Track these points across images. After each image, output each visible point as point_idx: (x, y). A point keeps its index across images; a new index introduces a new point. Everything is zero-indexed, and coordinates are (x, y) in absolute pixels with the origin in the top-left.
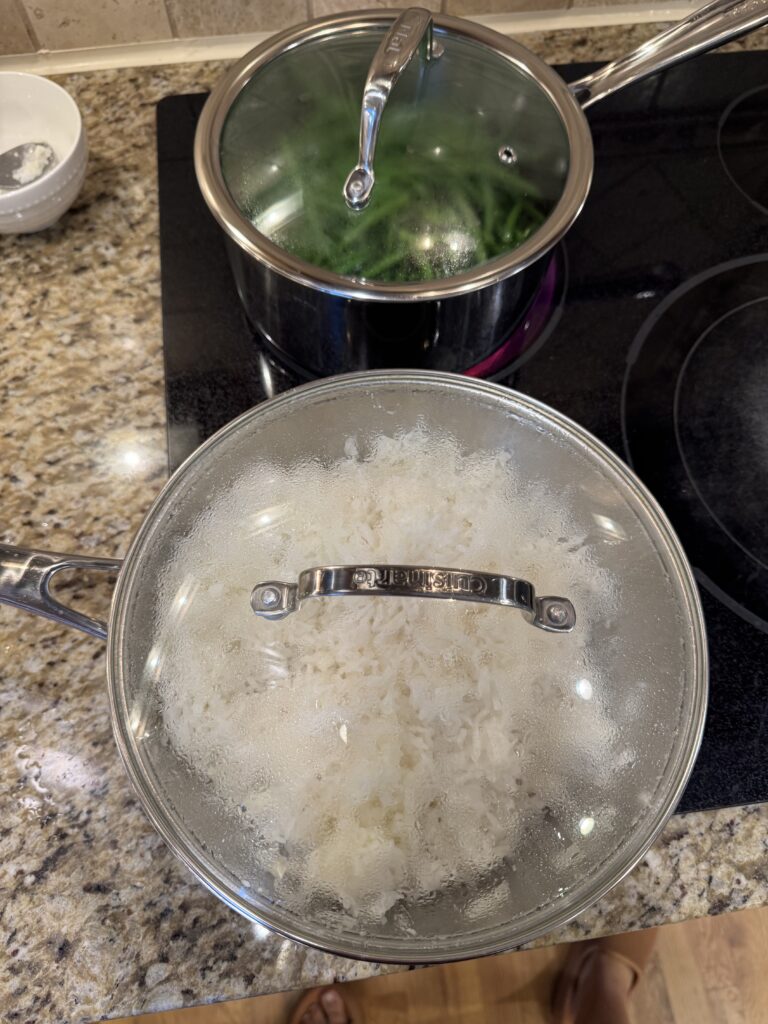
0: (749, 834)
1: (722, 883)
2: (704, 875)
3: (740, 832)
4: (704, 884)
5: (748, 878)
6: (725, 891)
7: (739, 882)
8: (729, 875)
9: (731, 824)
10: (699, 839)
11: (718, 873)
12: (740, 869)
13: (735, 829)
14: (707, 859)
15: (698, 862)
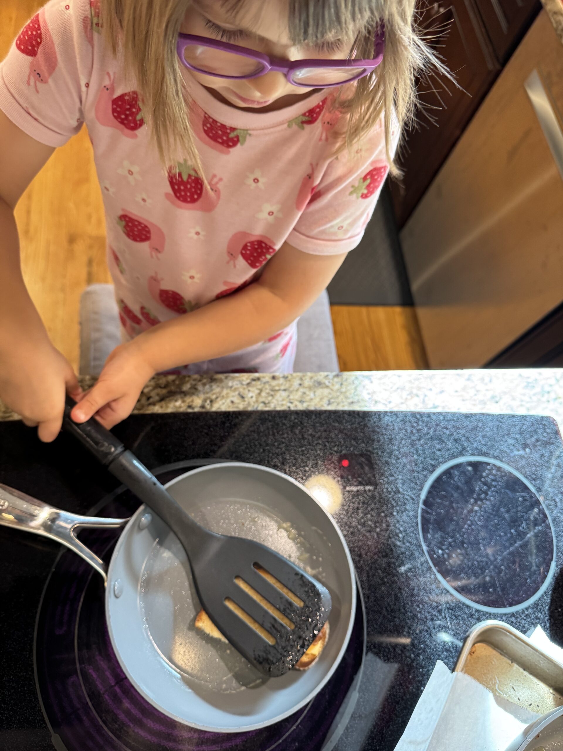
0: (321, 399)
1: (337, 382)
2: (344, 386)
3: (325, 401)
4: (344, 383)
5: (325, 384)
6: (336, 380)
7: (329, 382)
8: (333, 385)
9: (329, 404)
10: (344, 400)
11: (337, 386)
12: (327, 387)
13: (327, 402)
14: (341, 393)
15: (345, 392)
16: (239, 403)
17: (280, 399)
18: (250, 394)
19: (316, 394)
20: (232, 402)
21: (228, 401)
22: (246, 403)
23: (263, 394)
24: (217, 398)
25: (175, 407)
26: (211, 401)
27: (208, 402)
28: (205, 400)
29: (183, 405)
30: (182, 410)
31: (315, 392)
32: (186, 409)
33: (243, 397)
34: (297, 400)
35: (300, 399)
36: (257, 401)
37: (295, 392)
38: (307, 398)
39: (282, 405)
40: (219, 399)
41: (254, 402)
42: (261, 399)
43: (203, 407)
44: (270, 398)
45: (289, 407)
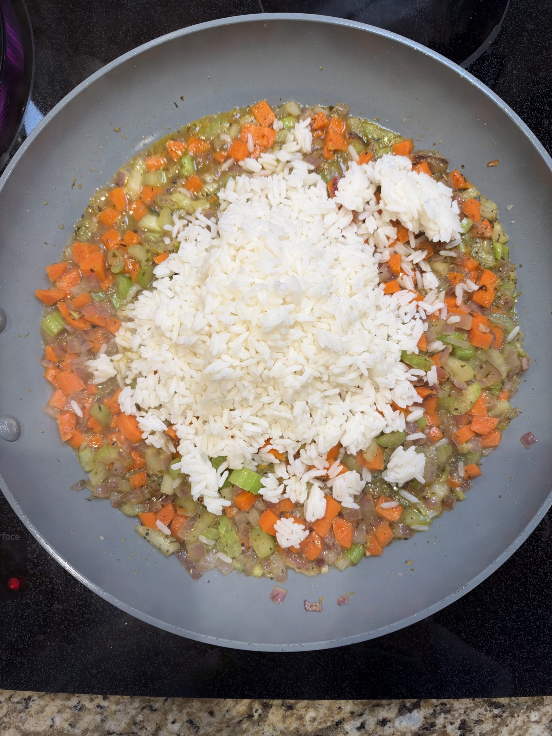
16: (201, 710)
17: (119, 716)
18: (176, 727)
19: (49, 723)
20: (211, 713)
21: (218, 716)
22: (185, 711)
23: (151, 727)
24: (240, 722)
25: (316, 709)
26: (251, 716)
27: (256, 715)
28: (262, 718)
29: (302, 712)
30: (304, 702)
31: (52, 726)
32: (296, 703)
33: (191, 722)
34: (89, 710)
35: (82, 713)
36: (165, 713)
37: (91, 728)
38: (67, 714)
39: (117, 703)
40: (238, 720)
41: (171, 710)
42: (156, 717)
43: (266, 707)
44: (140, 718)
45: (105, 699)
